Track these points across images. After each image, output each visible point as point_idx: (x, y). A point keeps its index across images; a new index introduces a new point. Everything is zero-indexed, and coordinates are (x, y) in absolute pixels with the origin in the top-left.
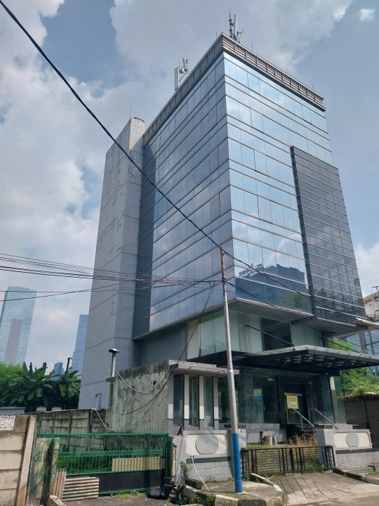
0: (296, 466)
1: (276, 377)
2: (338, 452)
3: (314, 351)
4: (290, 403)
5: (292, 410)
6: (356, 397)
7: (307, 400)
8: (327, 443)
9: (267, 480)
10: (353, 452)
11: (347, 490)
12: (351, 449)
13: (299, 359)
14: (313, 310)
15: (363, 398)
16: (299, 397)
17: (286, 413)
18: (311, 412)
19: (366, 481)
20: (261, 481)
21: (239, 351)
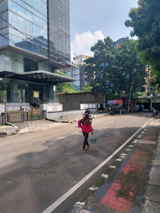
0: (29, 119)
1: (29, 85)
2: (49, 113)
3: (45, 73)
4: (35, 95)
5: (35, 98)
6: (64, 94)
7: (43, 94)
8: (44, 109)
9: (13, 124)
10: (55, 112)
11: (47, 126)
12: (54, 111)
13: (39, 77)
14: (49, 56)
15: (67, 94)
16: (39, 93)
17: (33, 99)
18: (44, 99)
19: (56, 122)
20: (10, 125)
21: (11, 71)
